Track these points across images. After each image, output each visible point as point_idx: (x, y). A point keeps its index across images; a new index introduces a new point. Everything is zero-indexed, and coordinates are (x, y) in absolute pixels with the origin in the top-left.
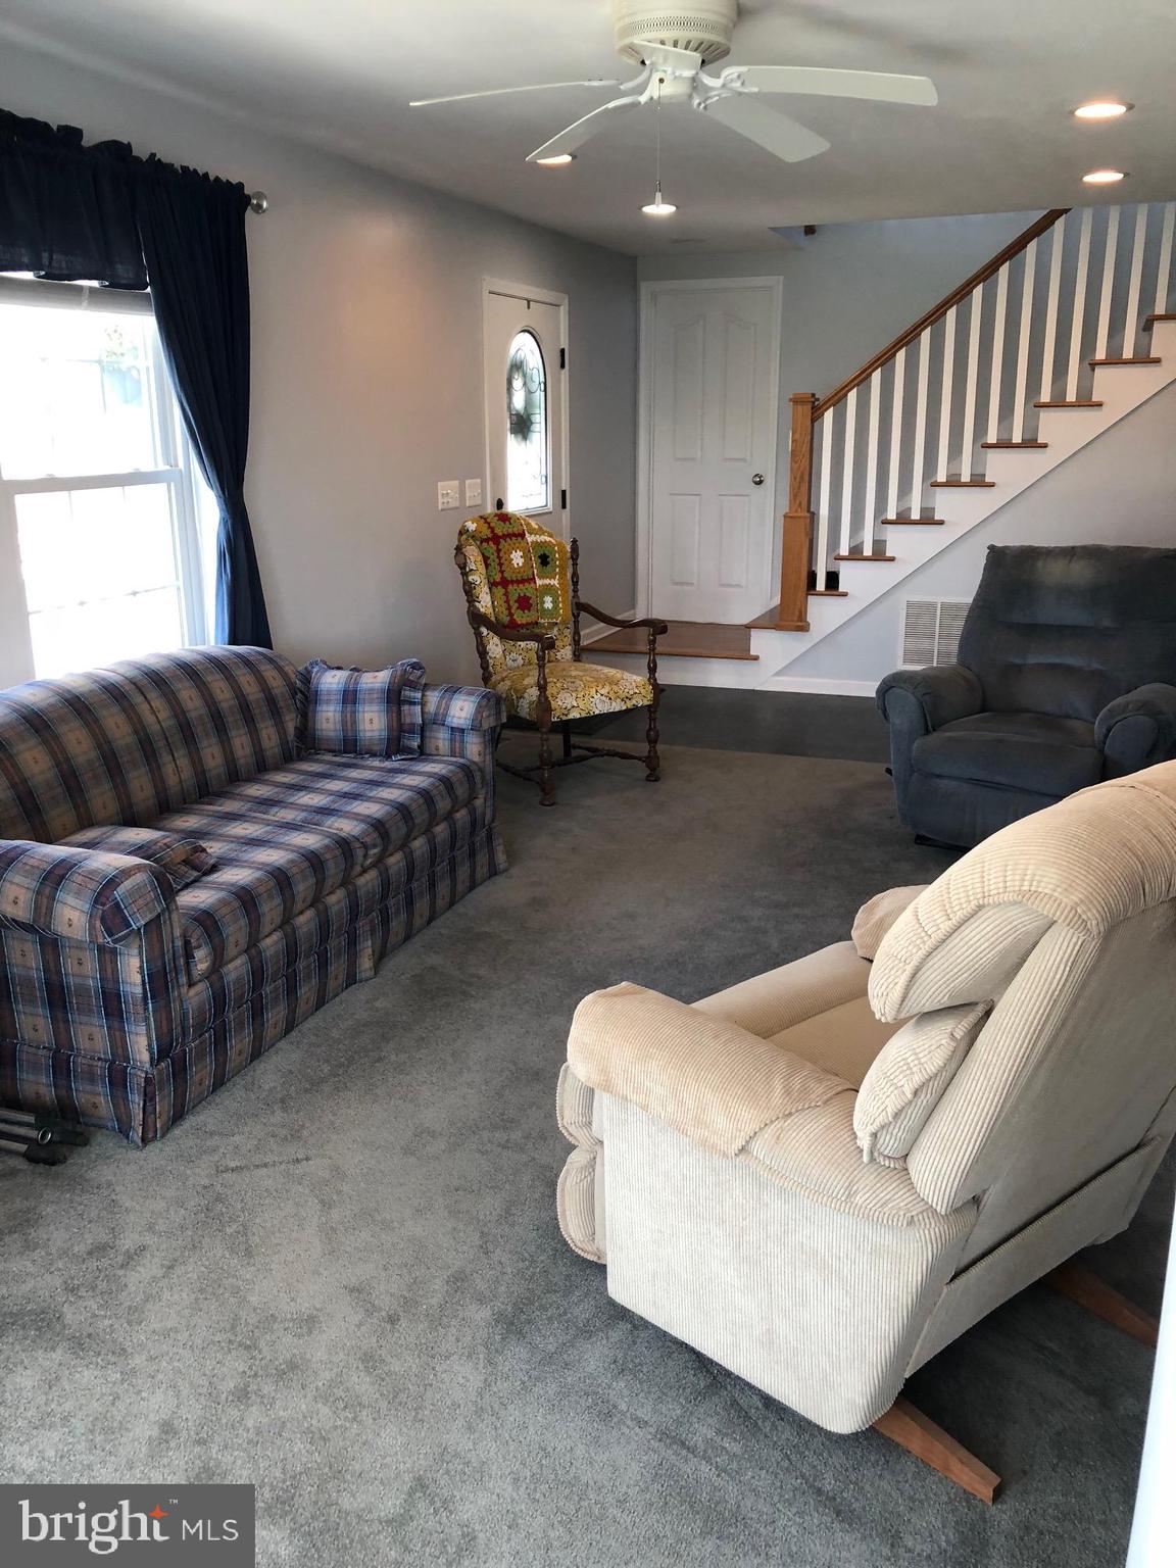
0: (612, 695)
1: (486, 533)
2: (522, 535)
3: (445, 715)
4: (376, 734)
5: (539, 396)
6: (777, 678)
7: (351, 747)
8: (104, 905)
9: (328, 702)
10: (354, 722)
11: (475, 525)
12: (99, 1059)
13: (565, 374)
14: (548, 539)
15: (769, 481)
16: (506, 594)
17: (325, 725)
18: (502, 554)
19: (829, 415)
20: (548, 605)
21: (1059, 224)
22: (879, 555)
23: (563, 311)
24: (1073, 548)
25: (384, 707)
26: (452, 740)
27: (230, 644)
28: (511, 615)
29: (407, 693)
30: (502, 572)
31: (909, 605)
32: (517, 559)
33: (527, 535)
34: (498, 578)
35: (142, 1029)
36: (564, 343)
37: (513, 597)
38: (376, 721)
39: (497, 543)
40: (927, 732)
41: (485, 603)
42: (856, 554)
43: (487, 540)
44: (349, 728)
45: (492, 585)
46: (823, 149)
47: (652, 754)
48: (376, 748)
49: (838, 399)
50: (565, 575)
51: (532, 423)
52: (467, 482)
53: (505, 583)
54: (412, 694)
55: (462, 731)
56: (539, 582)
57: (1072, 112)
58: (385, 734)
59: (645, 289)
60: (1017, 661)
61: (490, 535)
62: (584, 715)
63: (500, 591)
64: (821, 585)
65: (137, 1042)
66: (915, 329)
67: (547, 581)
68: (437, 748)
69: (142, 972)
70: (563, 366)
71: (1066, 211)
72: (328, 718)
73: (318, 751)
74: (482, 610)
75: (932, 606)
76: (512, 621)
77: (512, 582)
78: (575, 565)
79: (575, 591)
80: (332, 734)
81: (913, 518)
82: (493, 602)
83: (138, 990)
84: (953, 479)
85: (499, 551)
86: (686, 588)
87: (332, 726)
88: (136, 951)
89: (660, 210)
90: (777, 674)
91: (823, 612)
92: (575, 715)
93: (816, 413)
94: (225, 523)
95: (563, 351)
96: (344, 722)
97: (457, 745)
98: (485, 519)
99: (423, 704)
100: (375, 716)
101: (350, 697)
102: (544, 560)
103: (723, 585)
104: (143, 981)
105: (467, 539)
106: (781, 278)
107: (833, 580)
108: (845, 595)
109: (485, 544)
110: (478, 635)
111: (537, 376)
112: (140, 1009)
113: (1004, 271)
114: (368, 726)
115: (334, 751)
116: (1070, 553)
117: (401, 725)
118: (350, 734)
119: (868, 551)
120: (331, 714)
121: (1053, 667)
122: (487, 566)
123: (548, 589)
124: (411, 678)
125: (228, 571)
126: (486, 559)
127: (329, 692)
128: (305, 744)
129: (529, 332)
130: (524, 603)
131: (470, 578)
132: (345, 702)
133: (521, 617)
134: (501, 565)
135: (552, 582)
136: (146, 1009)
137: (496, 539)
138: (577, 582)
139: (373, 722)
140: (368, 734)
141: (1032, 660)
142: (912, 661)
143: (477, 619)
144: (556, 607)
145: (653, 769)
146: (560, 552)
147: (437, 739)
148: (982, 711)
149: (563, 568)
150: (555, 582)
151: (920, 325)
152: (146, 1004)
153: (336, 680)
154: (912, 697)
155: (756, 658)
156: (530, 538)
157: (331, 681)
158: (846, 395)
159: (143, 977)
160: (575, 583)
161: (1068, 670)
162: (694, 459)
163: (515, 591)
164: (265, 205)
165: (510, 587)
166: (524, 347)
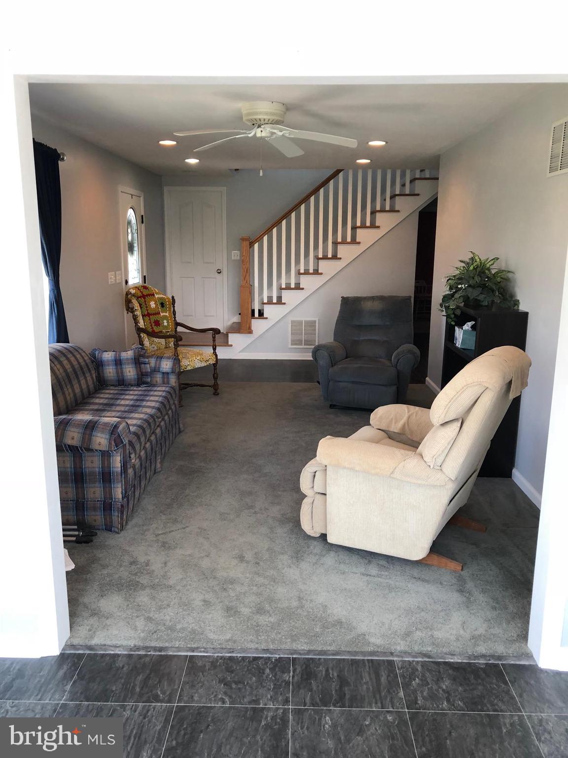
0: (202, 360)
1: (140, 294)
2: (154, 295)
3: (159, 368)
4: (132, 377)
5: (135, 235)
6: (240, 353)
7: (122, 383)
8: (115, 435)
9: (108, 365)
10: (122, 373)
11: (134, 291)
12: (98, 501)
13: (143, 225)
14: (163, 296)
15: (225, 272)
16: (150, 320)
17: (109, 375)
18: (146, 303)
19: (256, 246)
20: (166, 324)
21: (341, 175)
22: (280, 301)
23: (142, 199)
24: (373, 296)
25: (134, 366)
26: (163, 378)
27: (57, 343)
28: (152, 328)
29: (142, 359)
30: (147, 310)
31: (293, 322)
32: (153, 304)
33: (155, 295)
34: (146, 313)
35: (120, 485)
36: (143, 213)
37: (152, 321)
38: (131, 371)
39: (144, 298)
40: (332, 366)
41: (141, 324)
42: (270, 302)
43: (140, 297)
44: (120, 375)
45: (143, 316)
46: (302, 154)
47: (216, 383)
48: (133, 383)
49: (259, 239)
50: (171, 311)
51: (134, 247)
52: (117, 272)
53: (149, 315)
54: (144, 360)
55: (168, 373)
56: (162, 314)
57: (368, 143)
58: (136, 377)
59: (166, 189)
60: (357, 339)
61: (141, 295)
62: (192, 368)
63: (147, 318)
64: (257, 315)
65: (117, 491)
66: (290, 212)
67: (164, 314)
68: (157, 382)
69: (121, 462)
70: (143, 222)
71: (343, 170)
72: (110, 372)
73: (107, 386)
74: (141, 327)
75: (301, 322)
76: (153, 331)
77: (151, 315)
78: (174, 307)
79: (175, 318)
80: (112, 378)
81: (292, 287)
82: (144, 323)
83: (119, 469)
84: (306, 271)
85: (145, 301)
86: (190, 317)
87: (112, 375)
88: (119, 454)
89: (193, 161)
90: (240, 352)
91: (257, 325)
92: (189, 368)
93: (251, 244)
94: (54, 292)
95: (142, 216)
96: (117, 373)
97: (166, 379)
98: (138, 288)
99: (149, 364)
100: (131, 370)
101: (118, 362)
102: (162, 305)
103: (206, 316)
104: (121, 466)
105: (131, 297)
106: (225, 188)
107: (261, 314)
108: (267, 318)
109: (140, 299)
110: (140, 337)
111: (135, 227)
112: (120, 476)
113: (322, 191)
114: (128, 374)
115: (113, 385)
116: (373, 298)
117: (142, 373)
118: (121, 377)
119: (275, 301)
120: (111, 370)
121: (370, 340)
122: (141, 308)
123: (165, 317)
124: (142, 353)
125: (56, 311)
126: (140, 305)
127: (108, 361)
128: (101, 384)
129: (132, 209)
130: (157, 323)
131: (135, 313)
132: (116, 365)
133: (156, 329)
134: (147, 307)
135: (166, 314)
136: (122, 477)
137: (144, 296)
138: (175, 314)
139: (130, 372)
140: (129, 377)
141: (362, 338)
142: (296, 344)
143: (139, 330)
144: (168, 324)
145: (216, 390)
146: (169, 301)
147: (156, 377)
148: (346, 358)
149: (170, 308)
150: (167, 314)
151: (291, 210)
152: (122, 475)
153: (110, 355)
154: (326, 353)
155: (231, 346)
156: (157, 296)
157: (108, 356)
158: (263, 238)
159: (121, 464)
160: (175, 315)
161: (375, 341)
162: (190, 263)
163: (153, 318)
164: (65, 158)
165: (151, 316)
166: (131, 214)
